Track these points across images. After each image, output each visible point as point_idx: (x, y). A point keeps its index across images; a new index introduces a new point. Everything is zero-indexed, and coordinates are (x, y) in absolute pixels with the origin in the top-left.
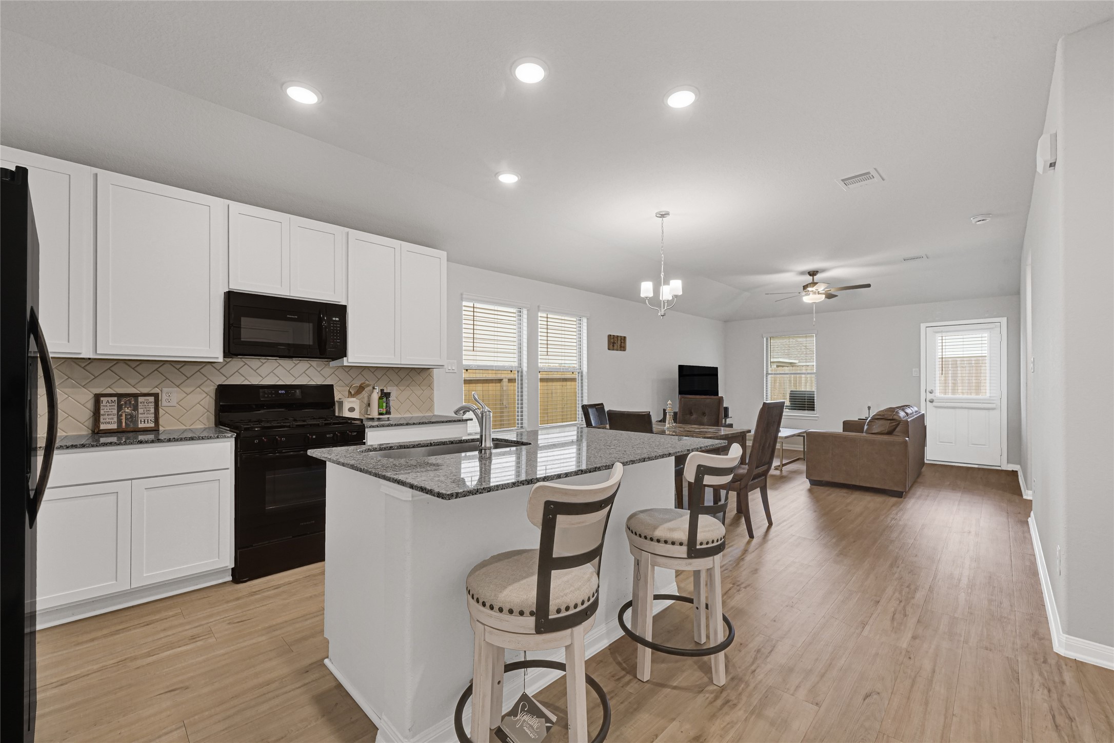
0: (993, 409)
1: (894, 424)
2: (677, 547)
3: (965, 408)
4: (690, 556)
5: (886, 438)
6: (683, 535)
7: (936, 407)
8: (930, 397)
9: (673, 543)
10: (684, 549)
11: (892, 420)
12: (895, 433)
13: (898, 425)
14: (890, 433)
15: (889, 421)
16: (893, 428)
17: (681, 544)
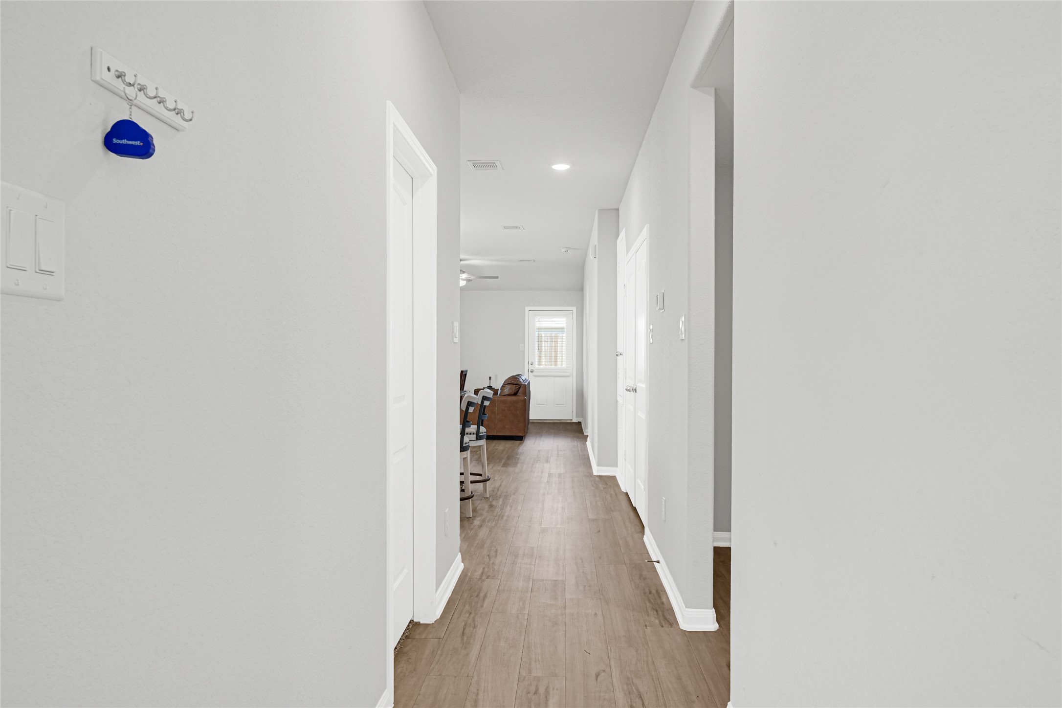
0: (568, 376)
1: (518, 387)
2: (472, 435)
3: (553, 376)
4: (477, 439)
5: (514, 398)
6: (475, 431)
7: (536, 376)
8: (531, 367)
9: (470, 434)
10: (475, 435)
11: (517, 384)
12: (518, 394)
13: (520, 388)
14: (515, 394)
15: (515, 386)
16: (517, 390)
17: (474, 434)
